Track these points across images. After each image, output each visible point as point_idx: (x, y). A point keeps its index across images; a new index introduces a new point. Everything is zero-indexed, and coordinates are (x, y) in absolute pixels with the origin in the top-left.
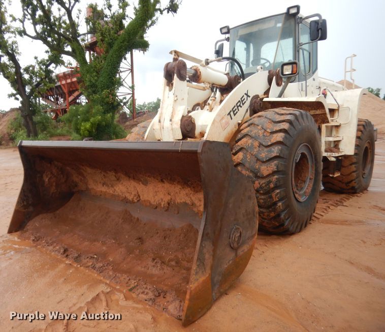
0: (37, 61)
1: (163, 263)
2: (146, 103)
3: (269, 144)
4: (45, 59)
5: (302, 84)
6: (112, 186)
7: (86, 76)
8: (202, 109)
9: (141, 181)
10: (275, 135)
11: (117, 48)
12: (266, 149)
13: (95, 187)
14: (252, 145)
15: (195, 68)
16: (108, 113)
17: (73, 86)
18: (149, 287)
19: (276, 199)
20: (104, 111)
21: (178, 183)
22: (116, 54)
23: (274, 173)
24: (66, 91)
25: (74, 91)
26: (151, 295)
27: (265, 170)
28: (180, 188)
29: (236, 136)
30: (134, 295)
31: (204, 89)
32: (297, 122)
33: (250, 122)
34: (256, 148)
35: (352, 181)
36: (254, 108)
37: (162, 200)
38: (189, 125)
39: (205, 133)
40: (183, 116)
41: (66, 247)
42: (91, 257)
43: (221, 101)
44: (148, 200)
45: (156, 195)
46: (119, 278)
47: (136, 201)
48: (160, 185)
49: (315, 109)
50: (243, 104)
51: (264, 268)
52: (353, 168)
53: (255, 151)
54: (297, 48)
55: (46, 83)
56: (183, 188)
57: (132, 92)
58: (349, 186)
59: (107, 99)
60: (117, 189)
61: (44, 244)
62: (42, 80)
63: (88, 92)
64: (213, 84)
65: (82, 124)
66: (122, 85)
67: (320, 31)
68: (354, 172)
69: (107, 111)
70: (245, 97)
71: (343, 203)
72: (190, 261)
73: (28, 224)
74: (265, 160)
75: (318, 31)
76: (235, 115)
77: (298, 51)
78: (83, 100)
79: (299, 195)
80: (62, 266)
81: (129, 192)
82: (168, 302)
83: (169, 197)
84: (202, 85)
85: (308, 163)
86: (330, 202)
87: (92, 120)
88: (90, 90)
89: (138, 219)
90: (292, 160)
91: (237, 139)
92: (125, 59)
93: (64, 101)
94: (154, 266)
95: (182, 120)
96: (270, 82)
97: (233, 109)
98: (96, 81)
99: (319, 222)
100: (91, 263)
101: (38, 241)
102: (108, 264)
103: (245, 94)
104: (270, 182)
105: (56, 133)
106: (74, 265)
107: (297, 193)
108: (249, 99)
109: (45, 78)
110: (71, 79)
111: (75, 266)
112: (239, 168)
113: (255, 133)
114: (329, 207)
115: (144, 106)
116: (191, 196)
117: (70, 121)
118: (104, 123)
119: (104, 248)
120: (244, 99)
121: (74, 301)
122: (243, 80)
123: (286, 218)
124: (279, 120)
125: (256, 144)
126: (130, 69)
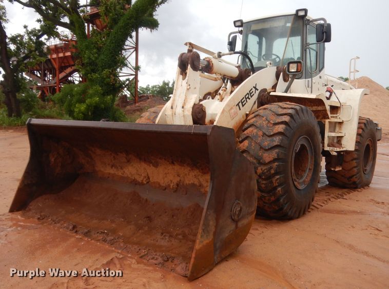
0: (27, 30)
1: (171, 236)
2: (150, 87)
3: (272, 134)
4: (37, 29)
5: (308, 81)
6: (121, 168)
7: (85, 52)
8: (213, 99)
9: (152, 163)
10: (277, 126)
11: (123, 25)
12: (269, 139)
13: (102, 169)
14: (257, 134)
15: (207, 59)
16: (108, 95)
17: (65, 61)
18: (158, 254)
19: (276, 184)
20: (104, 93)
21: (187, 165)
22: (121, 32)
23: (275, 160)
24: (56, 66)
25: (66, 67)
26: (160, 260)
27: (268, 157)
28: (190, 170)
29: (243, 126)
30: (145, 261)
31: (216, 80)
32: (298, 116)
33: (256, 113)
34: (260, 137)
35: (353, 176)
36: (262, 101)
37: (171, 181)
38: (200, 113)
39: (215, 121)
40: (195, 104)
41: (74, 224)
42: (102, 232)
43: (232, 92)
44: (157, 182)
45: (166, 177)
46: (130, 248)
47: (145, 183)
48: (170, 167)
49: (317, 106)
50: (251, 97)
51: (261, 244)
52: (354, 163)
53: (259, 140)
54: (304, 47)
55: (36, 56)
56: (192, 170)
57: (134, 73)
58: (351, 181)
59: (108, 80)
60: (126, 171)
61: (50, 222)
62: (31, 51)
63: (87, 70)
64: (224, 75)
65: (77, 105)
66: (126, 65)
67: (325, 34)
68: (355, 167)
69: (107, 92)
70: (254, 90)
71: (343, 196)
72: (195, 235)
73: (30, 204)
74: (267, 148)
75: (323, 33)
76: (243, 106)
77: (306, 50)
78: (76, 78)
79: (299, 183)
80: (73, 239)
81: (139, 174)
82: (176, 265)
83: (178, 179)
84: (214, 76)
85: (308, 154)
86: (332, 195)
87: (88, 101)
88: (88, 68)
89: (147, 200)
90: (292, 150)
91: (244, 128)
92: (131, 37)
93: (53, 77)
94: (162, 239)
95: (193, 108)
96: (277, 77)
97: (241, 100)
98: (96, 58)
99: (318, 211)
100: (101, 238)
101: (43, 219)
102: (119, 237)
103: (254, 87)
104: (271, 168)
105: (43, 114)
106: (84, 239)
107: (296, 181)
108: (258, 92)
109: (35, 51)
110: (64, 53)
111: (86, 239)
112: (245, 155)
113: (260, 124)
114: (330, 199)
115: (147, 89)
116: (199, 177)
117: (61, 101)
118: (103, 106)
119: (113, 225)
120: (253, 92)
121: (90, 264)
122: (253, 74)
123: (285, 202)
124: (282, 113)
125: (260, 133)
126: (134, 48)
